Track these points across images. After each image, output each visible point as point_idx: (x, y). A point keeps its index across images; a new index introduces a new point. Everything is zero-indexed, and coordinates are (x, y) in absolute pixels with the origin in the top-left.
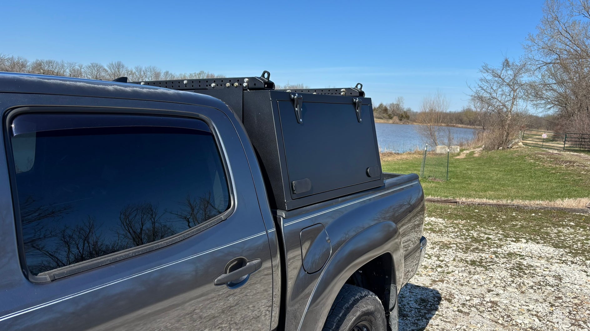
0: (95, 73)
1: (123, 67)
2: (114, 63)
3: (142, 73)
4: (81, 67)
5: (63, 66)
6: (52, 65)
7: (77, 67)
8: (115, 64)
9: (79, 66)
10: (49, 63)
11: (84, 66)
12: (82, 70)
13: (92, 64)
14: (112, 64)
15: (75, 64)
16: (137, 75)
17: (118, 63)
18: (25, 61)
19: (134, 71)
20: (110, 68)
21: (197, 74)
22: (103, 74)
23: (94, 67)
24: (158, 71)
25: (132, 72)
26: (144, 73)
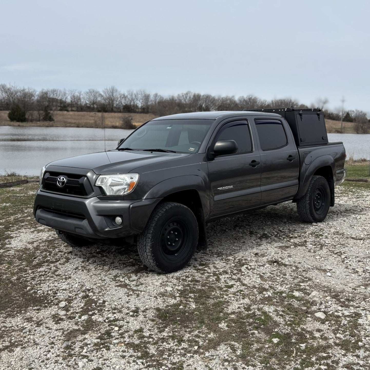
0: (92, 98)
1: (116, 91)
2: (108, 88)
3: (134, 96)
4: (80, 93)
5: (65, 94)
6: (56, 94)
7: (77, 94)
8: (110, 89)
9: (79, 93)
10: (54, 91)
11: (82, 93)
12: (81, 96)
13: (89, 90)
14: (107, 89)
15: (75, 91)
16: (129, 98)
17: (112, 88)
18: (34, 91)
19: (126, 94)
20: (105, 93)
21: (185, 94)
22: (99, 99)
23: (90, 92)
24: (147, 93)
25: (124, 95)
26: (136, 96)
